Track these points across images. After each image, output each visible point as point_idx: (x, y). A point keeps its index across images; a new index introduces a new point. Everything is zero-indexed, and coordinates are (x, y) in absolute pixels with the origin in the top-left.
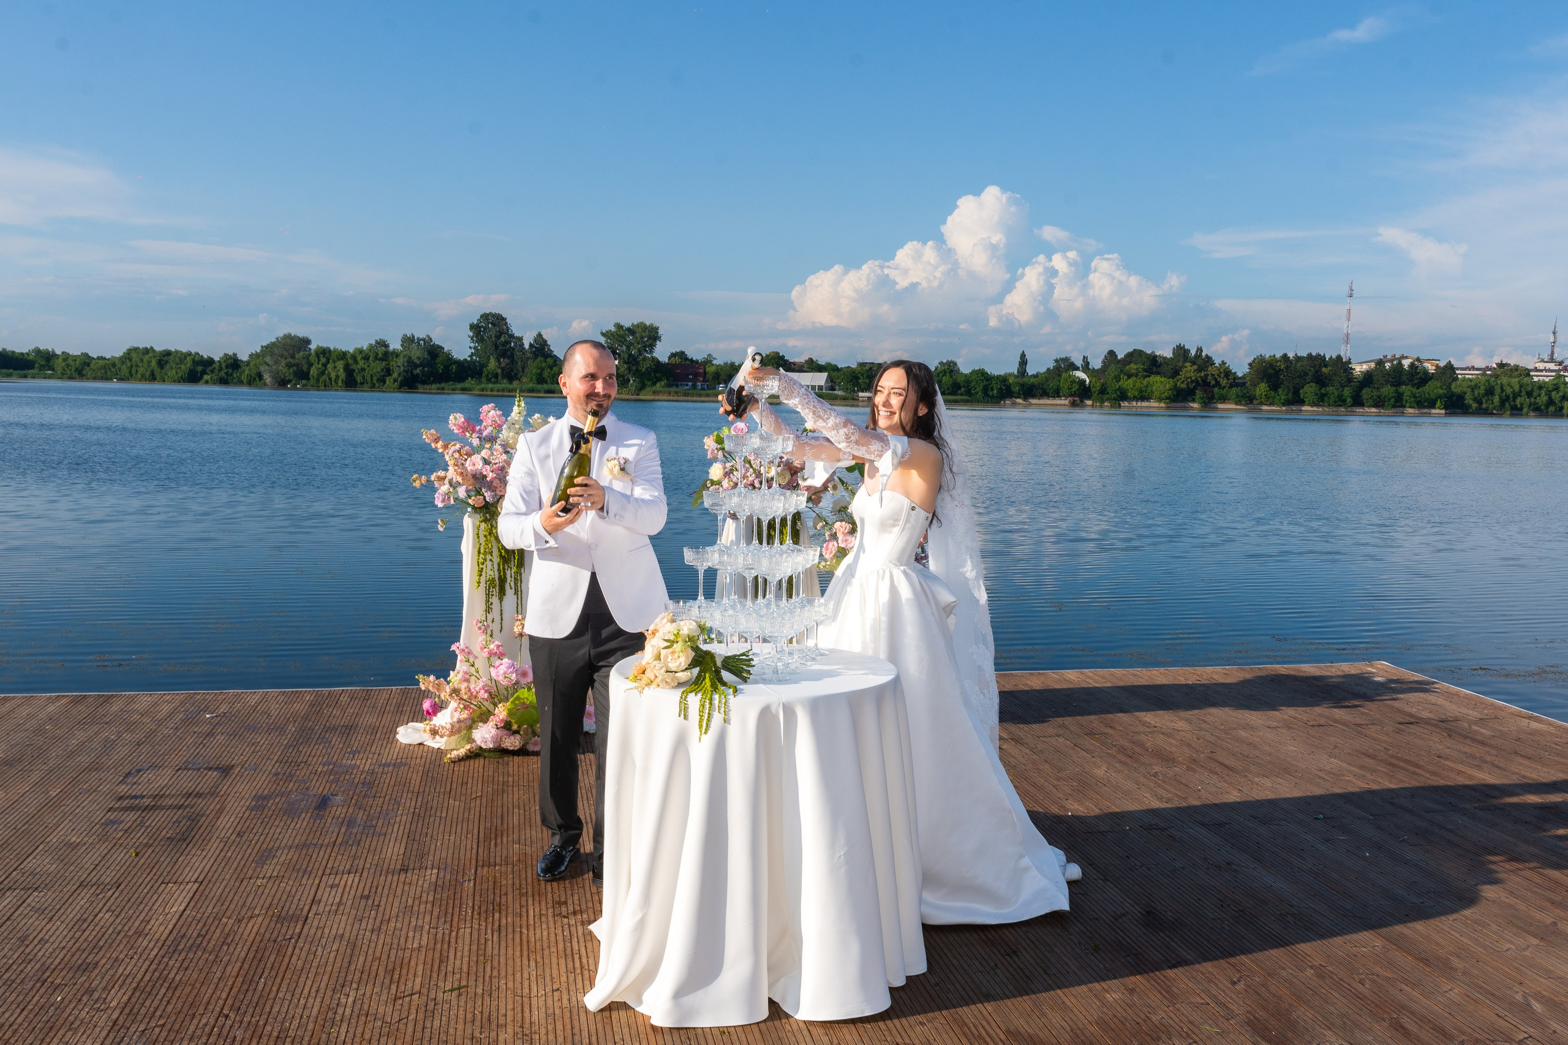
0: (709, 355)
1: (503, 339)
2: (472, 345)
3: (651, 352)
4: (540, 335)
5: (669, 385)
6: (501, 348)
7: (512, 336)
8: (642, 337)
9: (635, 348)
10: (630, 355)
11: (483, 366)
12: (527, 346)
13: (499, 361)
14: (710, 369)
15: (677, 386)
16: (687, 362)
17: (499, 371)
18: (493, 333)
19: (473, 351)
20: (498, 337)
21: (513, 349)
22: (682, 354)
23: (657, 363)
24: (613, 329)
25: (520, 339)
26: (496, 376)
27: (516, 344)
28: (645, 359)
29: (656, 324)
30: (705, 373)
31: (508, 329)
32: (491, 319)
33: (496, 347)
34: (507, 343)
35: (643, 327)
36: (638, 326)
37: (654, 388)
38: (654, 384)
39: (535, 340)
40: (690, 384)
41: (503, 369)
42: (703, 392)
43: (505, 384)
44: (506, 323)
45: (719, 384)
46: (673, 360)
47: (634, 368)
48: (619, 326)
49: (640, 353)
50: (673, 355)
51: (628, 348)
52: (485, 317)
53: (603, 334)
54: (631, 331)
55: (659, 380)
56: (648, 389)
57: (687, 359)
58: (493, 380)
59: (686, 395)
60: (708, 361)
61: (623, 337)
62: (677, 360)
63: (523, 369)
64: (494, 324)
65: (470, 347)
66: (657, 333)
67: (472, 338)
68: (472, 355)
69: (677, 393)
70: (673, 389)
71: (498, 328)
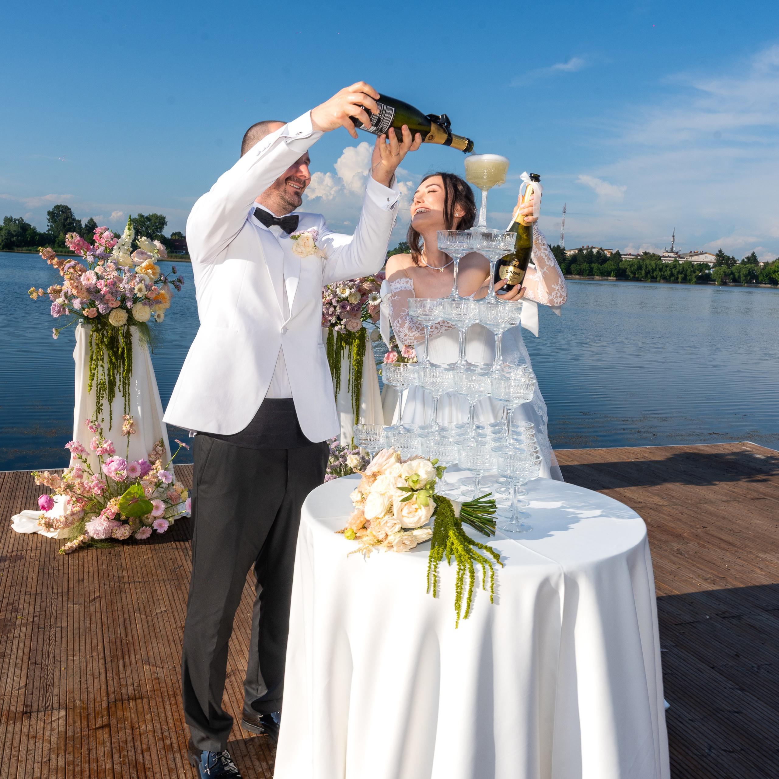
1: (68, 221)
2: (49, 224)
3: (161, 232)
4: (92, 219)
5: (172, 252)
6: (67, 226)
7: (74, 220)
8: (155, 223)
9: (151, 229)
10: (148, 233)
11: (55, 237)
12: (84, 226)
15: (176, 252)
18: (62, 218)
19: (49, 228)
20: (65, 220)
21: (75, 228)
22: (179, 234)
23: (164, 238)
25: (79, 222)
26: (64, 244)
27: (76, 224)
29: (164, 215)
31: (72, 215)
32: (61, 209)
33: (64, 226)
34: (71, 223)
35: (155, 216)
36: (152, 216)
39: (89, 222)
44: (71, 212)
46: (174, 237)
48: (141, 216)
49: (154, 232)
50: (174, 234)
51: (146, 229)
52: (57, 207)
54: (148, 219)
58: (62, 246)
59: (181, 258)
61: (144, 222)
62: (176, 237)
64: (63, 212)
65: (48, 226)
66: (164, 220)
67: (49, 220)
68: (49, 230)
69: (176, 257)
70: (174, 254)
71: (65, 215)
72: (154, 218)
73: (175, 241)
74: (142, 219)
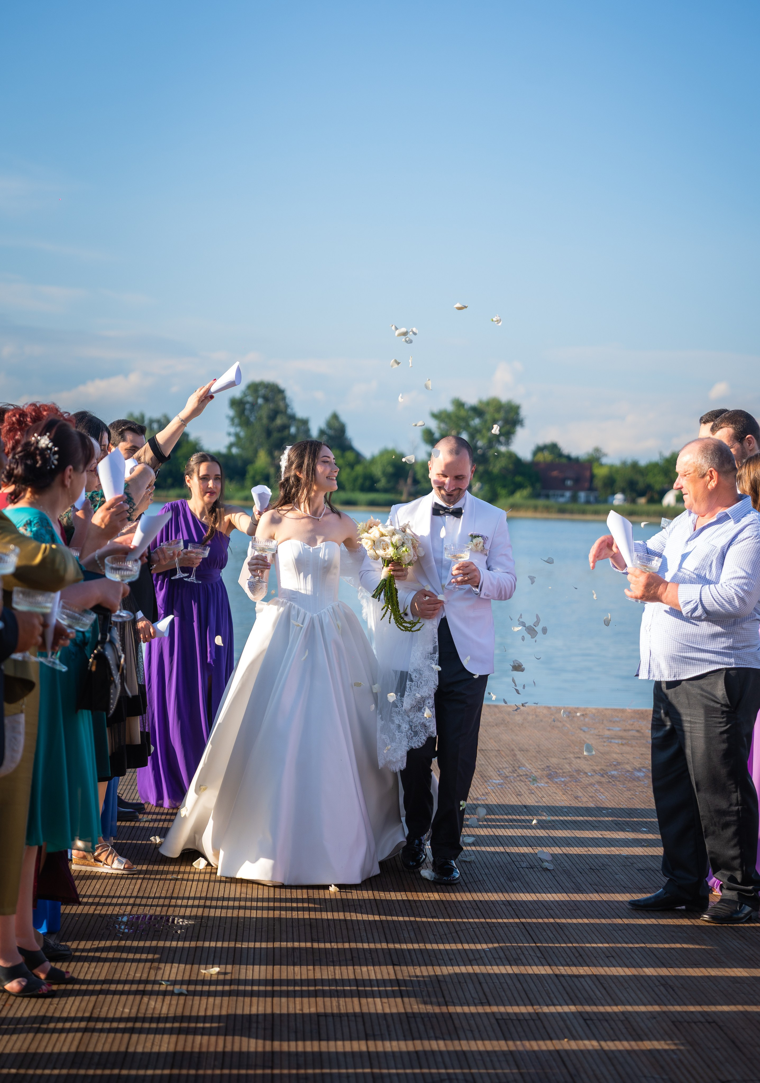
0: (597, 450)
1: (279, 421)
2: (232, 430)
3: (508, 443)
4: (335, 417)
5: (535, 495)
6: (276, 435)
7: (292, 418)
9: (483, 437)
11: (248, 462)
13: (271, 454)
14: (600, 472)
15: (547, 497)
16: (564, 461)
17: (272, 471)
18: (264, 413)
19: (232, 439)
20: (272, 418)
22: (553, 448)
23: (517, 461)
24: (450, 408)
25: (305, 422)
26: (267, 478)
27: (298, 429)
28: (498, 455)
29: (517, 401)
30: (592, 477)
31: (287, 406)
32: (262, 391)
33: (269, 433)
34: (285, 427)
36: (488, 404)
37: (511, 500)
38: (512, 493)
39: (329, 425)
40: (568, 494)
42: (589, 507)
44: (284, 399)
45: (614, 493)
46: (540, 457)
47: (481, 468)
48: (459, 404)
49: (492, 445)
50: (540, 449)
51: (473, 437)
52: (254, 388)
53: (435, 416)
54: (477, 411)
55: (519, 486)
56: (502, 501)
57: (560, 455)
59: (562, 511)
60: (595, 459)
61: (466, 420)
62: (546, 457)
64: (266, 399)
65: (229, 434)
66: (517, 413)
67: (232, 419)
68: (231, 446)
69: (547, 509)
70: (541, 502)
71: (271, 406)
72: (491, 409)
73: (550, 466)
74: (463, 413)
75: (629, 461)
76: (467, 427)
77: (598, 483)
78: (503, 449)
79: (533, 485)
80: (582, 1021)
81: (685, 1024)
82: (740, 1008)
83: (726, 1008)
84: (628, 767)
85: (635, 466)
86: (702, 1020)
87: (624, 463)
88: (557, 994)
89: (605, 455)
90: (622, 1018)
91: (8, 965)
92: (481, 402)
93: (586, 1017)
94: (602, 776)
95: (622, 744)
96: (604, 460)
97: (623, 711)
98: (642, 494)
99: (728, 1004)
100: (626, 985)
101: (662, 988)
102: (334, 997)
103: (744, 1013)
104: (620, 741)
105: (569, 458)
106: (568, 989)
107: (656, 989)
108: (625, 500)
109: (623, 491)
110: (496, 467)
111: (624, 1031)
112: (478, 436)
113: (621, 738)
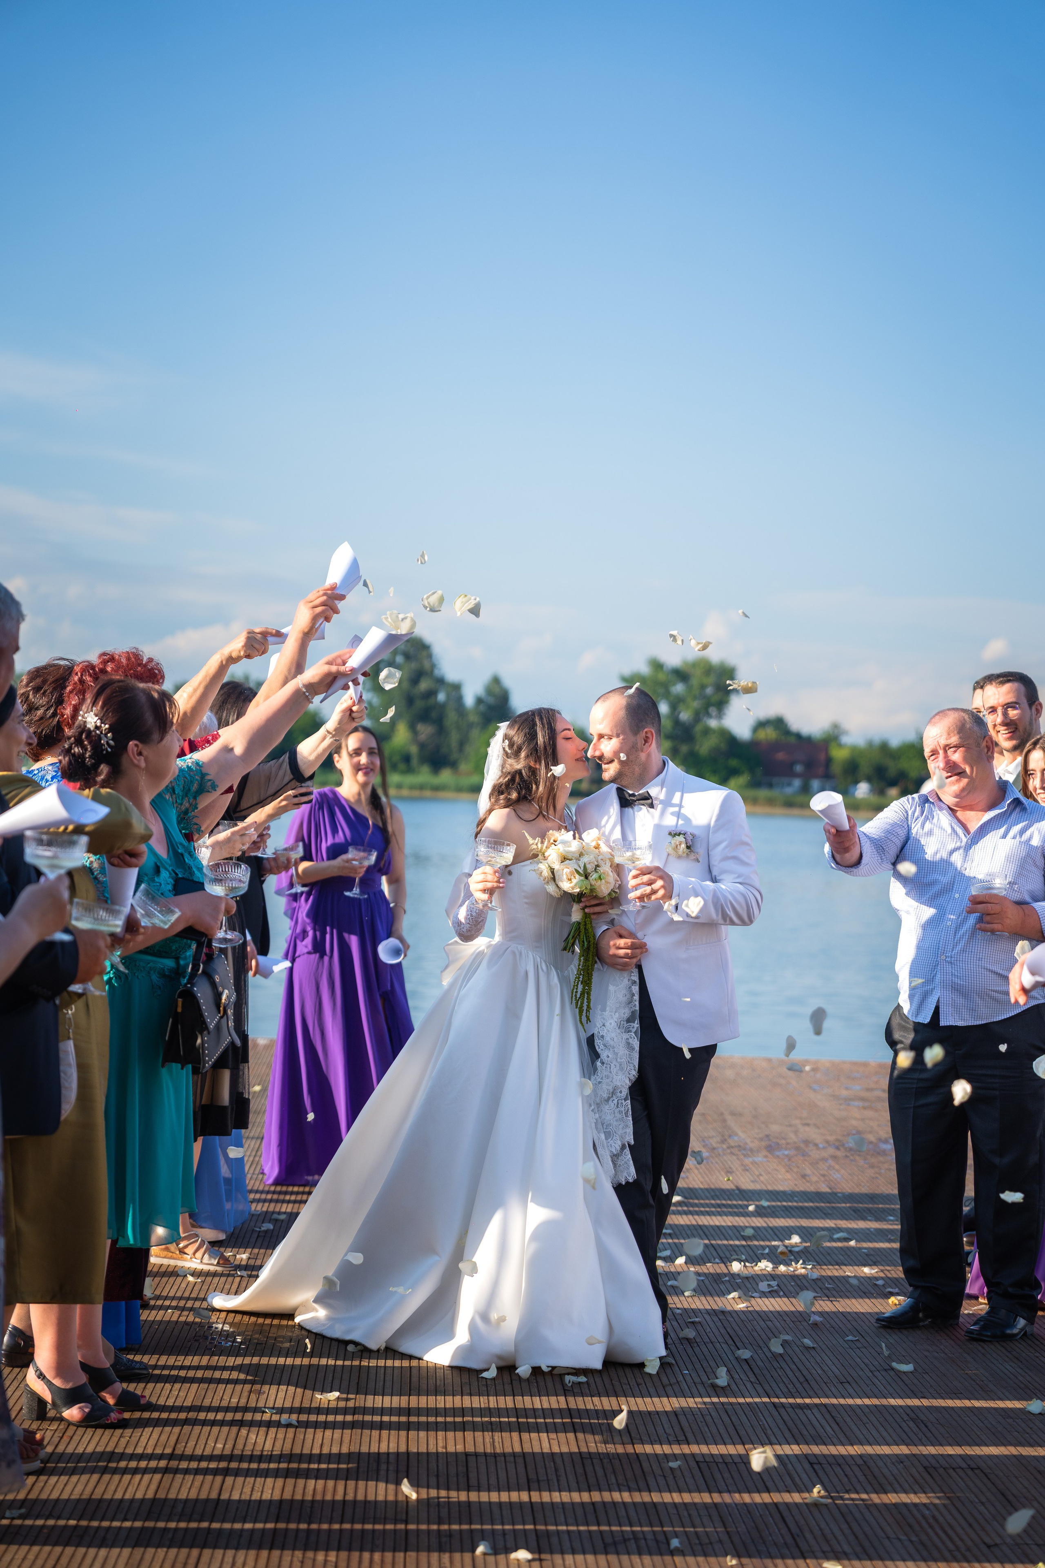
0: (836, 726)
1: (423, 686)
3: (720, 715)
4: (496, 680)
5: (754, 784)
6: (420, 702)
7: (441, 681)
8: (703, 687)
9: (688, 708)
10: (677, 722)
12: (469, 700)
13: (412, 727)
14: (839, 755)
15: (770, 786)
16: (792, 740)
17: (414, 750)
20: (416, 680)
21: (443, 707)
22: (779, 723)
23: (731, 741)
24: (644, 669)
25: (456, 688)
26: (407, 759)
27: (448, 696)
28: (707, 731)
29: (732, 661)
30: (829, 761)
31: (433, 666)
32: (403, 647)
33: (410, 701)
34: (431, 693)
35: (708, 668)
36: (695, 664)
39: (489, 691)
40: (797, 783)
41: (422, 746)
43: (424, 775)
44: (430, 656)
45: (857, 782)
46: (762, 735)
47: (684, 749)
48: (657, 665)
49: (698, 717)
50: (761, 725)
51: (674, 708)
54: (681, 675)
55: (736, 771)
57: (787, 732)
58: (402, 766)
59: (789, 804)
60: (832, 738)
61: (665, 686)
62: (769, 734)
63: (462, 744)
64: (407, 655)
66: (732, 679)
69: (771, 802)
70: (763, 793)
71: (413, 665)
72: (698, 672)
73: (775, 746)
74: (661, 677)
75: (877, 740)
76: (667, 695)
77: (836, 769)
78: (713, 723)
79: (752, 771)
80: (807, 1466)
81: (941, 1471)
82: (1012, 1450)
83: (994, 1451)
84: (871, 1138)
85: (884, 747)
86: (964, 1465)
87: (870, 744)
88: (776, 1430)
89: (845, 733)
90: (860, 1462)
91: (69, 1386)
92: (685, 663)
93: (813, 1460)
94: (838, 1148)
95: (865, 1108)
96: (846, 740)
97: (865, 1065)
98: (892, 783)
99: (996, 1445)
100: (865, 1419)
101: (911, 1424)
102: (488, 1431)
103: (1019, 1458)
104: (861, 1104)
105: (798, 736)
106: (790, 1424)
107: (903, 1424)
108: (872, 791)
109: (869, 780)
110: (705, 747)
111: (862, 1478)
112: (681, 707)
113: (863, 1099)
